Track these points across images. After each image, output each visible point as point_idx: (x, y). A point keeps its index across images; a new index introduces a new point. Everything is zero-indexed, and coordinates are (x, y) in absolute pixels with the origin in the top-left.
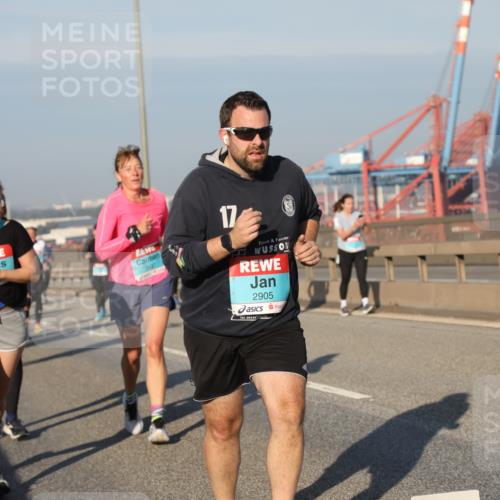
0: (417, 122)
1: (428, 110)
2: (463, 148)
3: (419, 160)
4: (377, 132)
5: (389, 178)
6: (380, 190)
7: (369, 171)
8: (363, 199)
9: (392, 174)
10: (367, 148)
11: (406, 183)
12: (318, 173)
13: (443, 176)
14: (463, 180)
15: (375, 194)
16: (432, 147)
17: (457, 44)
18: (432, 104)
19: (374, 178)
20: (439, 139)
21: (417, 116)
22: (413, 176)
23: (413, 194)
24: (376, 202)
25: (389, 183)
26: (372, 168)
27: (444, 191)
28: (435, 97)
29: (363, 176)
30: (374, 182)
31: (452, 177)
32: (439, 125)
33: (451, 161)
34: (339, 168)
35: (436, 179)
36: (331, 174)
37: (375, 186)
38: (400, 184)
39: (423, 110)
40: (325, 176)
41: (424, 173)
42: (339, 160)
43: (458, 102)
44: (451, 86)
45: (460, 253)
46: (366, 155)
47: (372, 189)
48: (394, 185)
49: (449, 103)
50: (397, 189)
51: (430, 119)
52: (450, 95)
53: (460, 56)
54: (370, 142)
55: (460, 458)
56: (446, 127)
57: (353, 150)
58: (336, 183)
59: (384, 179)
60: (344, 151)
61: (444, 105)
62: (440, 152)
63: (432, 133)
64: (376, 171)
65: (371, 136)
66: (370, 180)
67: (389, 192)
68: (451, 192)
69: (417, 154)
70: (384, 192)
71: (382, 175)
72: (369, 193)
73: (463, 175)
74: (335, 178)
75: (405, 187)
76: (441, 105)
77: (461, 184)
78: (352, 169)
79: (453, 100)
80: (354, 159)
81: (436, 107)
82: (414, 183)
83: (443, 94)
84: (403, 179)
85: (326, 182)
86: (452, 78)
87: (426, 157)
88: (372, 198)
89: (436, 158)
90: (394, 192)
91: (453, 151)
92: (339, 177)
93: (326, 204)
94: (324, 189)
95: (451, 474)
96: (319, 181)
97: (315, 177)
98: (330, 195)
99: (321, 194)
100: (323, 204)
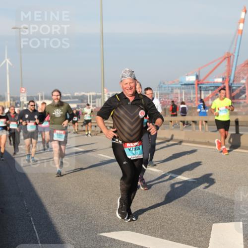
0: (219, 64)
1: (225, 59)
2: (239, 76)
3: (220, 80)
4: (202, 68)
5: (207, 87)
6: (203, 92)
7: (198, 84)
8: (195, 96)
10: (198, 74)
11: (214, 90)
12: (176, 84)
13: (230, 87)
14: (239, 89)
15: (201, 94)
16: (226, 75)
17: (239, 30)
18: (227, 56)
19: (200, 87)
20: (229, 71)
21: (219, 61)
22: (217, 87)
23: (217, 94)
24: (201, 97)
25: (206, 90)
26: (200, 82)
27: (230, 94)
28: (228, 53)
29: (195, 86)
30: (200, 89)
31: (234, 88)
32: (229, 65)
33: (234, 81)
34: (185, 82)
35: (227, 88)
36: (182, 85)
37: (201, 91)
38: (212, 90)
39: (222, 59)
40: (179, 86)
41: (222, 86)
42: (185, 78)
43: (238, 56)
44: (235, 48)
46: (197, 77)
47: (199, 92)
48: (209, 90)
49: (234, 56)
50: (210, 92)
51: (226, 62)
52: (235, 52)
53: (240, 36)
54: (199, 72)
56: (232, 66)
57: (192, 75)
58: (183, 89)
59: (204, 88)
60: (188, 75)
61: (232, 57)
62: (229, 76)
63: (226, 68)
64: (201, 84)
65: (199, 69)
66: (198, 88)
67: (207, 94)
68: (234, 94)
69: (219, 77)
71: (204, 86)
72: (198, 93)
73: (239, 87)
74: (183, 86)
75: (214, 92)
76: (230, 56)
77: (238, 91)
78: (190, 83)
79: (236, 54)
80: (192, 79)
81: (228, 57)
82: (218, 90)
83: (231, 52)
84: (213, 88)
85: (179, 88)
86: (236, 45)
87: (223, 79)
88: (199, 96)
89: (228, 79)
90: (209, 93)
91: (235, 77)
92: (185, 86)
93: (179, 98)
94: (179, 91)
95: (230, 215)
96: (176, 88)
97: (174, 86)
98: (181, 94)
99: (177, 93)
100: (178, 98)
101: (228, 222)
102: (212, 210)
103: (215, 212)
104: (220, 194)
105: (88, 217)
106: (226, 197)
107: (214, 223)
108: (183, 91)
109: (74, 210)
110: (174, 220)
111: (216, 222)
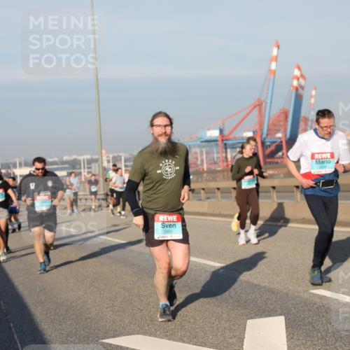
0: (248, 114)
1: (255, 107)
2: (273, 128)
3: (250, 134)
5: (234, 144)
6: (229, 150)
7: (223, 140)
8: (219, 155)
9: (235, 142)
10: (222, 128)
12: (194, 141)
13: (263, 143)
14: (274, 145)
15: (226, 153)
16: (257, 127)
17: (271, 71)
18: (257, 103)
19: (225, 144)
20: (261, 123)
21: (247, 111)
24: (226, 158)
25: (233, 147)
26: (224, 138)
27: (264, 151)
28: (259, 100)
29: (219, 143)
30: (226, 146)
31: (268, 143)
32: (261, 115)
33: (267, 135)
34: (206, 139)
35: (259, 145)
36: (202, 142)
37: (226, 149)
39: (251, 108)
40: (199, 143)
42: (206, 133)
43: (271, 103)
44: (267, 94)
45: (274, 185)
46: (221, 131)
47: (224, 150)
48: (236, 148)
49: (266, 103)
51: (256, 112)
52: (267, 98)
53: (272, 77)
54: (223, 125)
55: (274, 298)
56: (265, 117)
57: (214, 128)
58: (204, 147)
59: (231, 145)
60: (209, 129)
61: (264, 104)
62: (261, 129)
63: (257, 119)
64: (227, 140)
65: (224, 121)
66: (223, 145)
67: (233, 152)
68: (268, 152)
69: (249, 131)
70: (231, 152)
71: (230, 142)
72: (223, 152)
73: (274, 142)
74: (204, 144)
76: (262, 104)
77: (273, 148)
78: (213, 139)
79: (269, 101)
80: (214, 134)
81: (259, 105)
83: (263, 98)
85: (199, 146)
86: (268, 89)
87: (254, 132)
88: (224, 155)
89: (260, 133)
91: (268, 130)
92: (206, 144)
93: (199, 159)
94: (198, 150)
95: (269, 308)
96: (195, 146)
97: (192, 143)
98: (202, 153)
99: (196, 153)
100: (197, 158)
101: (266, 316)
102: (246, 302)
103: (249, 304)
104: (255, 282)
105: (86, 319)
106: (263, 285)
107: (249, 319)
108: (204, 150)
109: (67, 311)
110: (198, 318)
111: (252, 318)
